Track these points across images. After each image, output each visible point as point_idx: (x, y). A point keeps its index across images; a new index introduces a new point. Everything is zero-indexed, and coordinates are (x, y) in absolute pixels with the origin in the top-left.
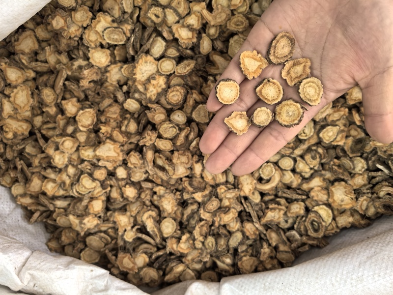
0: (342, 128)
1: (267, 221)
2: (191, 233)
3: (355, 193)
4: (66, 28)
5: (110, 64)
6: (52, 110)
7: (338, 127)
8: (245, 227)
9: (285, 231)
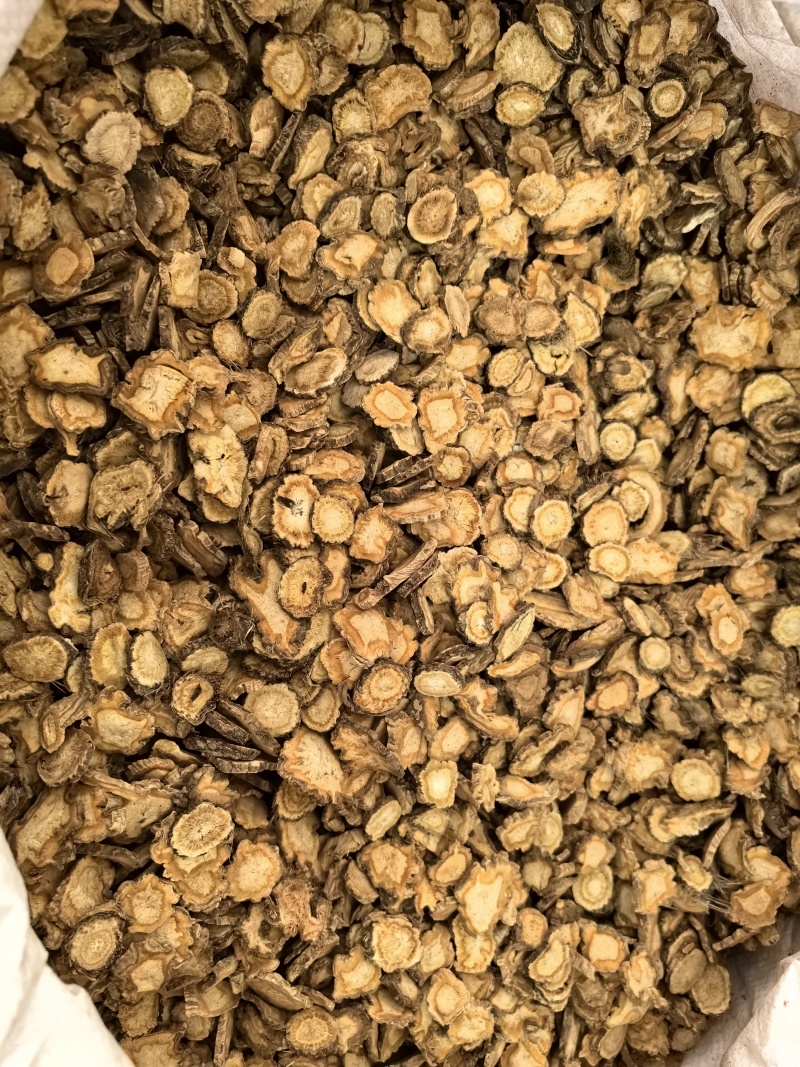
0: (571, 286)
1: (745, 534)
2: (722, 728)
3: (730, 303)
4: (169, 958)
5: (277, 848)
6: (348, 1027)
7: (571, 297)
8: (743, 590)
9: (772, 492)
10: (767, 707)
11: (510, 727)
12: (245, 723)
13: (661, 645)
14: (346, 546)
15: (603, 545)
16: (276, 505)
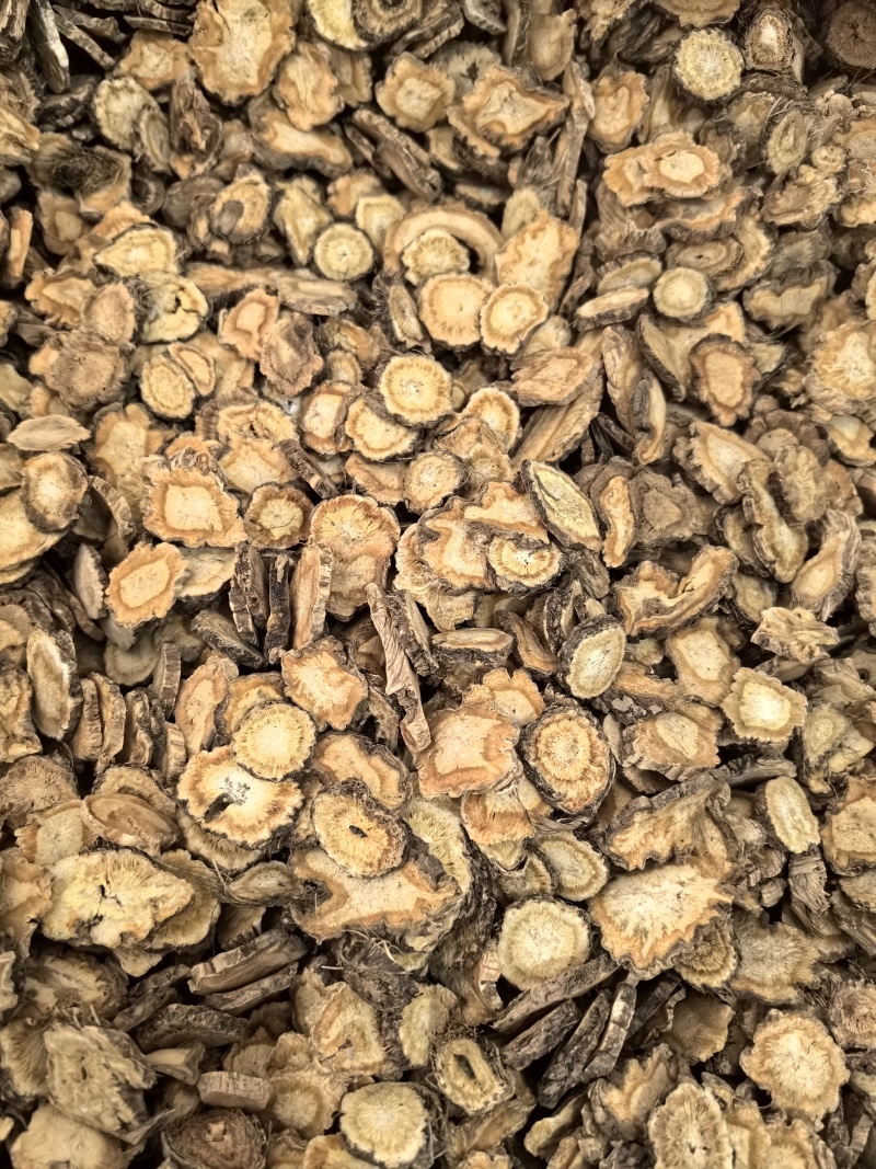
0: (88, 253)
1: (542, 98)
2: (834, 224)
5: (773, 1012)
7: (101, 259)
8: (628, 127)
9: (497, 42)
10: (825, 144)
11: (714, 561)
12: (543, 1004)
13: (671, 279)
14: (325, 733)
15: (483, 322)
16: (214, 826)
